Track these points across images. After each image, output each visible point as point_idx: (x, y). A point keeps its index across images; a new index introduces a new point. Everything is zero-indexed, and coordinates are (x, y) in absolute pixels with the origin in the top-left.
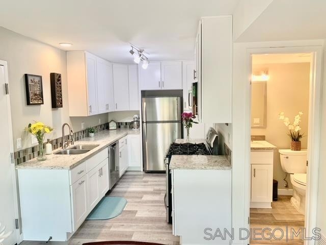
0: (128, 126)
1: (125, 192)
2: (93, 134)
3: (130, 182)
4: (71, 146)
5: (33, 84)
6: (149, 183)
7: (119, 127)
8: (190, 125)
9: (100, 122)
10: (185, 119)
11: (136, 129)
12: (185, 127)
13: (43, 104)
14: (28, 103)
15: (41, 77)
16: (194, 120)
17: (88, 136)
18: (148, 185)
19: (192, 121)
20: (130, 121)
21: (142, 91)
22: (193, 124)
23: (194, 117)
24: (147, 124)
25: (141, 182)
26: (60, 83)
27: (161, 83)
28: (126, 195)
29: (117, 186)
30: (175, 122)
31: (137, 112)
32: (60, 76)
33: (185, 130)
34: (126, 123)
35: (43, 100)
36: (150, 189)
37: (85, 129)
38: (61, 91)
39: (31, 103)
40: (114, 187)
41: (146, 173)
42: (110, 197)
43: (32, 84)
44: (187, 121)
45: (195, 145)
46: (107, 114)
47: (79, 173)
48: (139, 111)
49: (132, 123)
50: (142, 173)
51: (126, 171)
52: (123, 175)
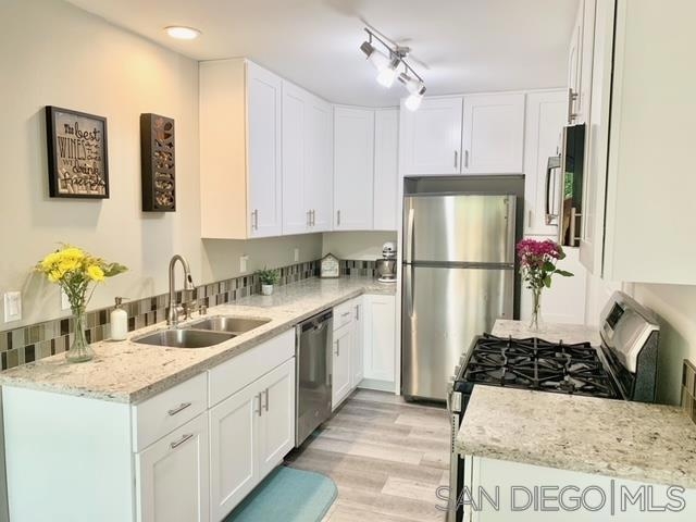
0: (370, 271)
1: (339, 458)
2: (270, 286)
3: (360, 425)
4: (196, 317)
5: (73, 136)
6: (412, 436)
7: (348, 272)
8: (543, 281)
9: (296, 257)
10: (530, 261)
11: (388, 280)
12: (525, 284)
13: (107, 196)
14: (53, 192)
15: (103, 121)
16: (558, 264)
17: (259, 291)
18: (408, 444)
19: (551, 267)
20: (374, 258)
21: (407, 179)
22: (554, 277)
23: (560, 256)
24: (416, 269)
25: (388, 429)
26: (171, 145)
27: (462, 156)
28: (341, 468)
29: (324, 434)
30: (498, 266)
31: (391, 236)
32: (169, 125)
33: (527, 295)
34: (365, 264)
35: (107, 187)
36: (411, 458)
37: (251, 272)
38: (172, 166)
39: (61, 191)
40: (311, 438)
41: (408, 402)
42: (293, 470)
43: (68, 136)
44: (533, 268)
45: (559, 347)
46: (319, 236)
47: (172, 413)
48: (396, 232)
49: (378, 263)
50: (398, 401)
51: (357, 390)
52: (346, 402)
